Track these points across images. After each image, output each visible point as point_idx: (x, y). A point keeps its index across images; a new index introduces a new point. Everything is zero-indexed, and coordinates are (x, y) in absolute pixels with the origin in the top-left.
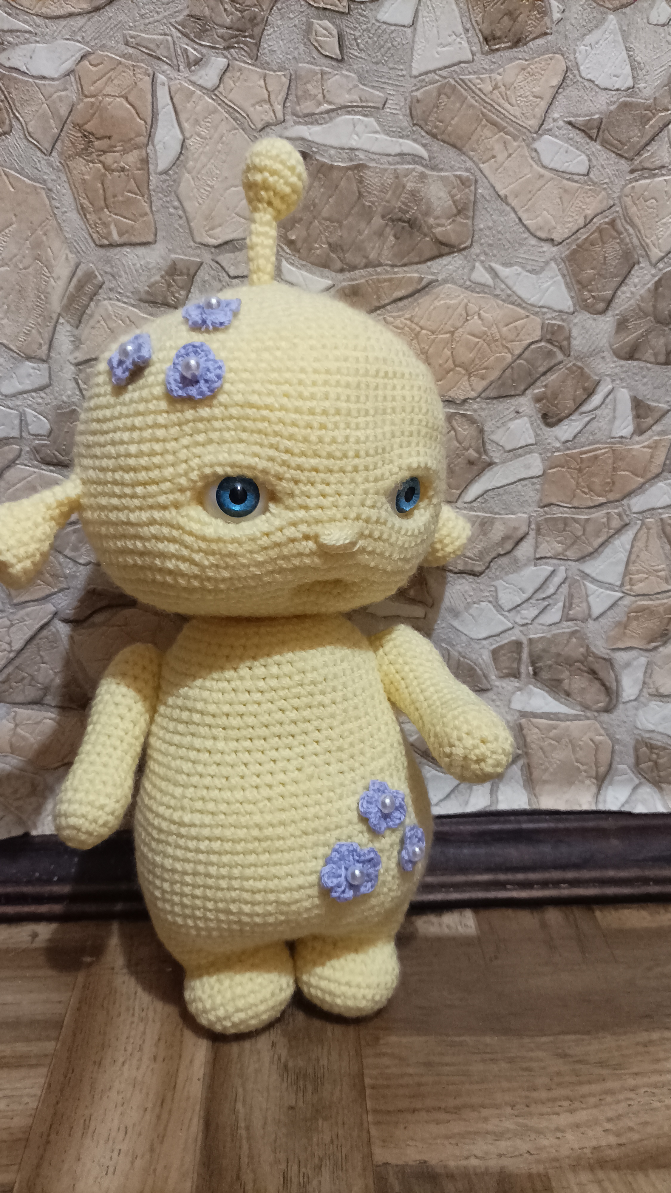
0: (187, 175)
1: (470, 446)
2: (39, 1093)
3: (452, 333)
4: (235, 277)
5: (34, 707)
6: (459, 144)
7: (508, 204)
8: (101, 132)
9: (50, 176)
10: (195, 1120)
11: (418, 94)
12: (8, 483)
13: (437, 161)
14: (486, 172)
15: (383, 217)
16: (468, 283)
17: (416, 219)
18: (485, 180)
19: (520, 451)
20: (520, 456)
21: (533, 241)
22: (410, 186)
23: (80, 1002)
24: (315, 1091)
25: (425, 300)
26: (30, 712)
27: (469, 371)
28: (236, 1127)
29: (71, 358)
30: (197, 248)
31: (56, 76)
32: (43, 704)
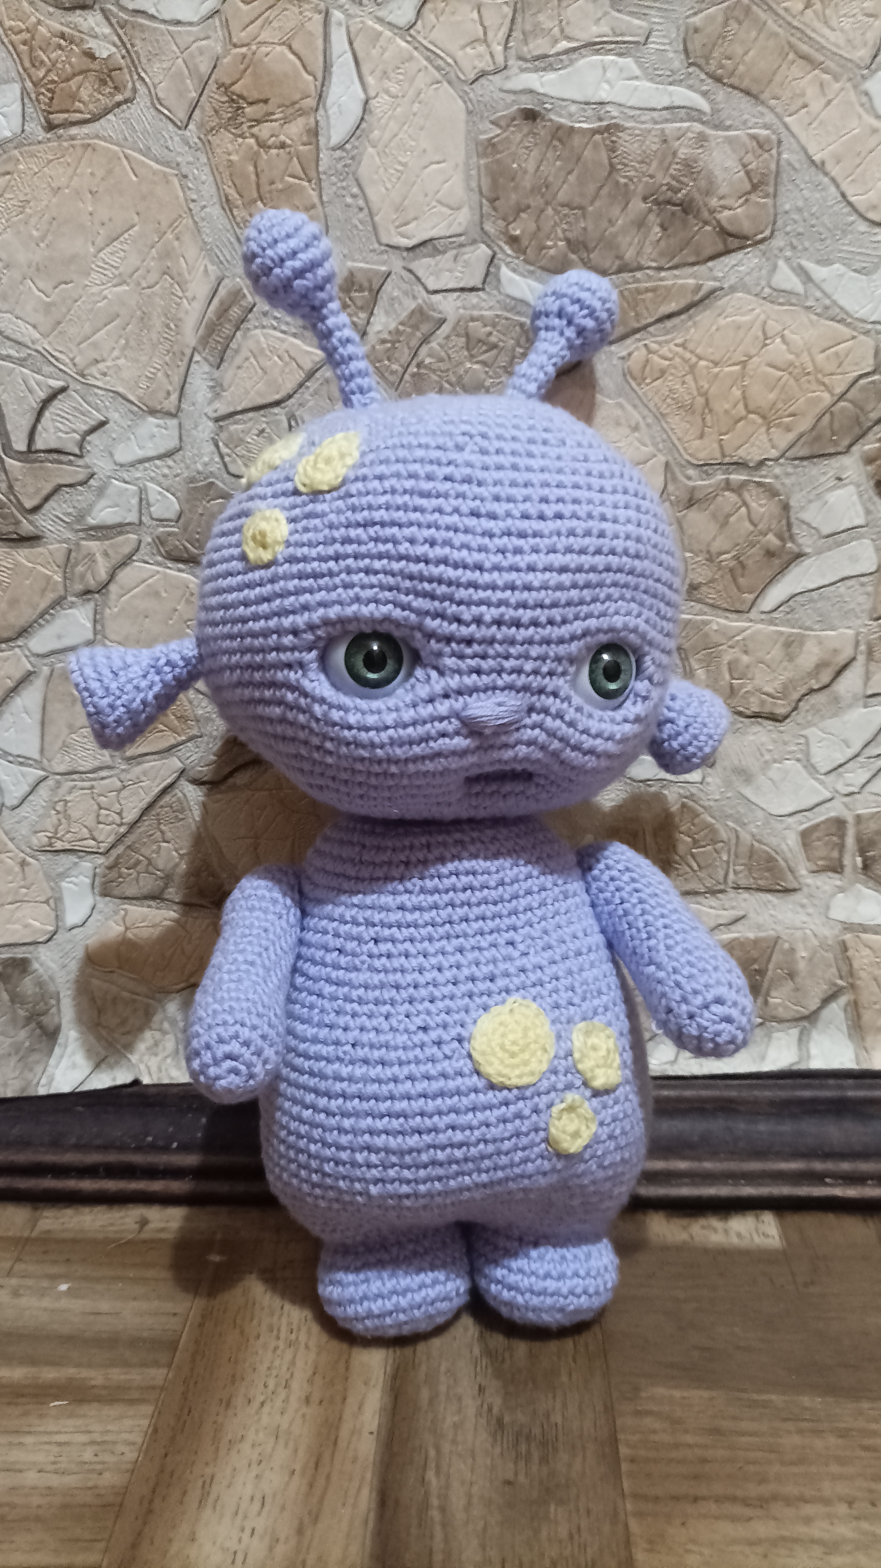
0: (370, 150)
1: (770, 530)
2: (140, 1440)
3: (744, 364)
4: (436, 292)
5: (152, 903)
6: (754, 90)
7: (826, 174)
8: (255, 95)
9: (184, 157)
10: (366, 1492)
11: (696, 20)
12: (122, 588)
13: (723, 115)
14: (795, 128)
15: (645, 199)
16: (767, 290)
17: (692, 200)
18: (792, 140)
19: (843, 535)
20: (844, 543)
21: (863, 227)
22: (683, 152)
23: (203, 1316)
24: (544, 1460)
25: (704, 317)
26: (146, 910)
27: (768, 419)
28: (425, 1506)
29: (209, 410)
30: (382, 253)
31: (195, 20)
32: (163, 900)
